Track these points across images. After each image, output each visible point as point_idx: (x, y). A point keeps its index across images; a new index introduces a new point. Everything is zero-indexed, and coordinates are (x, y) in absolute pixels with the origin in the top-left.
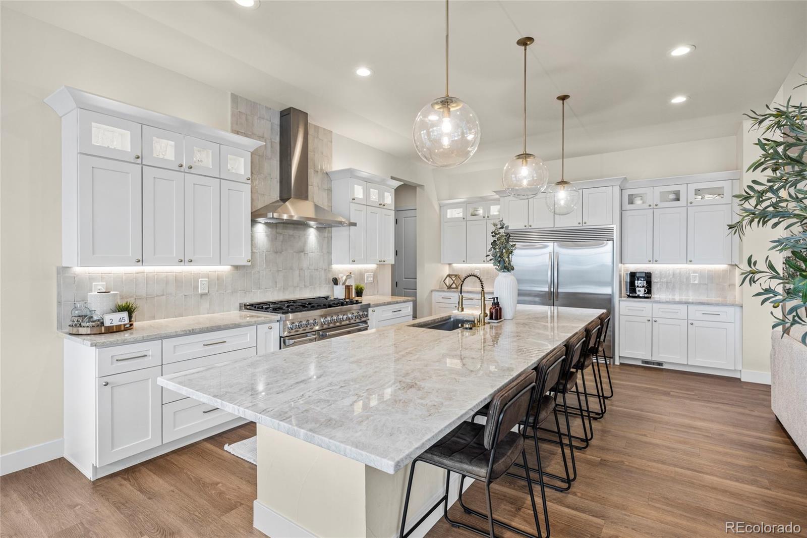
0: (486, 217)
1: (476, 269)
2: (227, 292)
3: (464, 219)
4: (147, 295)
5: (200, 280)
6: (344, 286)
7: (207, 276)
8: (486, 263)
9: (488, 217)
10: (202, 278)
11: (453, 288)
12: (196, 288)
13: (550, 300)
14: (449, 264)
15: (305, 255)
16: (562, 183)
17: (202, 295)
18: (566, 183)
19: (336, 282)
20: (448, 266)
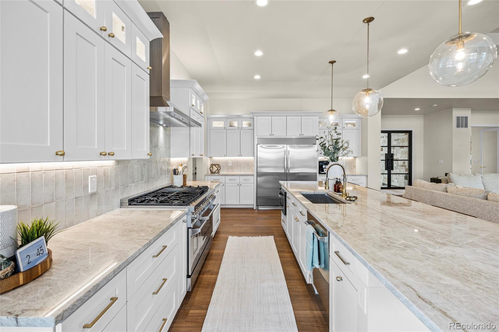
0: (240, 128)
1: (229, 160)
2: (112, 189)
3: (225, 128)
4: (32, 204)
5: (90, 177)
6: (183, 175)
7: (95, 172)
8: (240, 156)
9: (241, 128)
10: (92, 175)
11: (216, 173)
12: (86, 187)
13: (285, 177)
14: (210, 157)
15: (158, 150)
16: (332, 110)
17: (93, 195)
18: (334, 111)
19: (175, 172)
20: (209, 158)
